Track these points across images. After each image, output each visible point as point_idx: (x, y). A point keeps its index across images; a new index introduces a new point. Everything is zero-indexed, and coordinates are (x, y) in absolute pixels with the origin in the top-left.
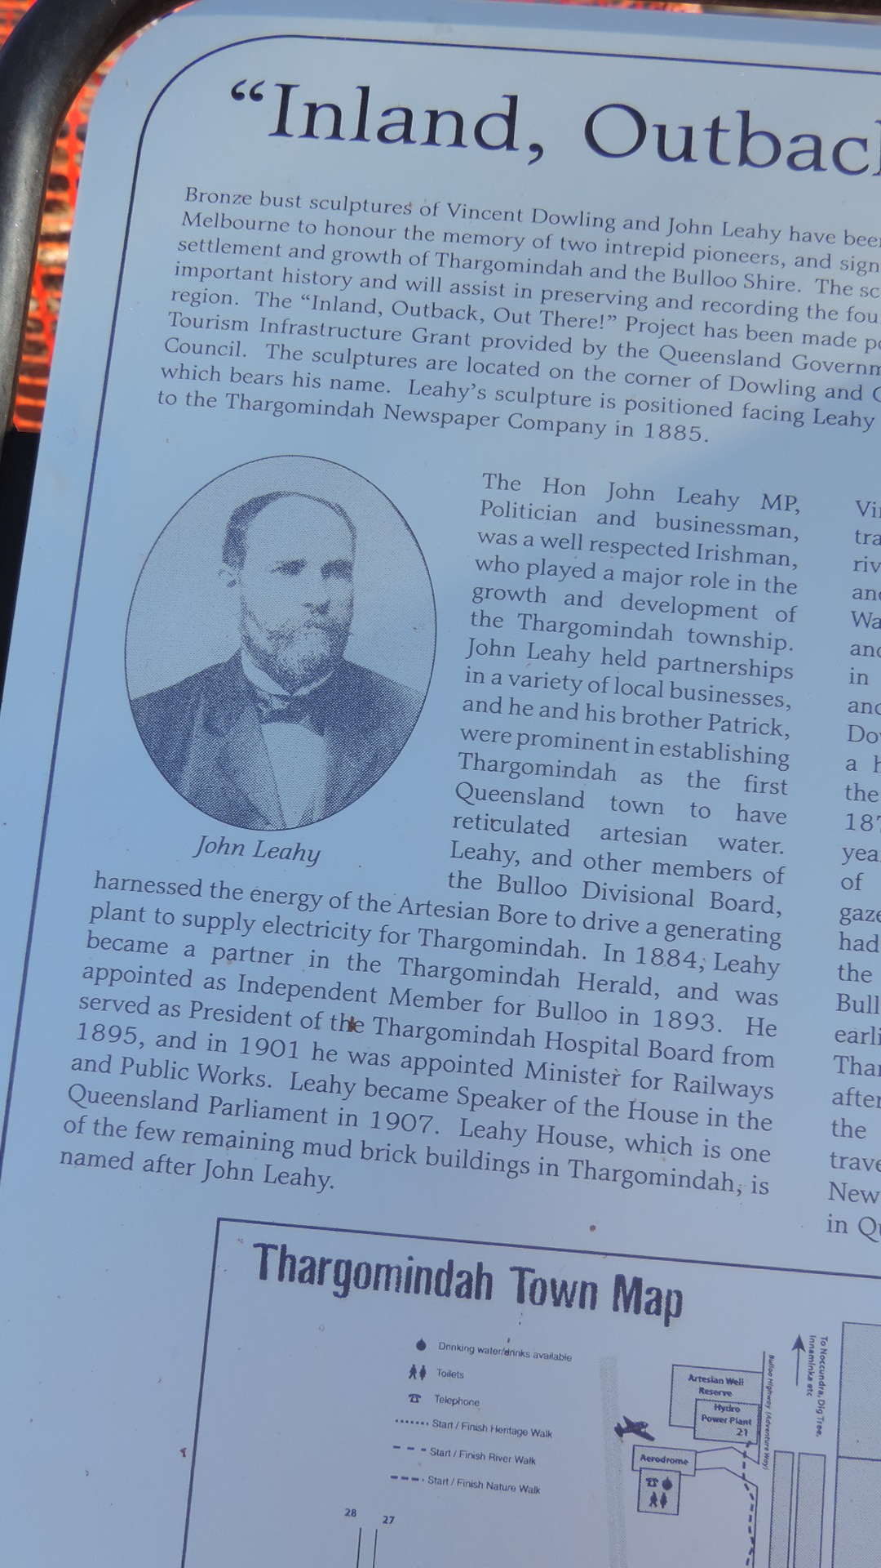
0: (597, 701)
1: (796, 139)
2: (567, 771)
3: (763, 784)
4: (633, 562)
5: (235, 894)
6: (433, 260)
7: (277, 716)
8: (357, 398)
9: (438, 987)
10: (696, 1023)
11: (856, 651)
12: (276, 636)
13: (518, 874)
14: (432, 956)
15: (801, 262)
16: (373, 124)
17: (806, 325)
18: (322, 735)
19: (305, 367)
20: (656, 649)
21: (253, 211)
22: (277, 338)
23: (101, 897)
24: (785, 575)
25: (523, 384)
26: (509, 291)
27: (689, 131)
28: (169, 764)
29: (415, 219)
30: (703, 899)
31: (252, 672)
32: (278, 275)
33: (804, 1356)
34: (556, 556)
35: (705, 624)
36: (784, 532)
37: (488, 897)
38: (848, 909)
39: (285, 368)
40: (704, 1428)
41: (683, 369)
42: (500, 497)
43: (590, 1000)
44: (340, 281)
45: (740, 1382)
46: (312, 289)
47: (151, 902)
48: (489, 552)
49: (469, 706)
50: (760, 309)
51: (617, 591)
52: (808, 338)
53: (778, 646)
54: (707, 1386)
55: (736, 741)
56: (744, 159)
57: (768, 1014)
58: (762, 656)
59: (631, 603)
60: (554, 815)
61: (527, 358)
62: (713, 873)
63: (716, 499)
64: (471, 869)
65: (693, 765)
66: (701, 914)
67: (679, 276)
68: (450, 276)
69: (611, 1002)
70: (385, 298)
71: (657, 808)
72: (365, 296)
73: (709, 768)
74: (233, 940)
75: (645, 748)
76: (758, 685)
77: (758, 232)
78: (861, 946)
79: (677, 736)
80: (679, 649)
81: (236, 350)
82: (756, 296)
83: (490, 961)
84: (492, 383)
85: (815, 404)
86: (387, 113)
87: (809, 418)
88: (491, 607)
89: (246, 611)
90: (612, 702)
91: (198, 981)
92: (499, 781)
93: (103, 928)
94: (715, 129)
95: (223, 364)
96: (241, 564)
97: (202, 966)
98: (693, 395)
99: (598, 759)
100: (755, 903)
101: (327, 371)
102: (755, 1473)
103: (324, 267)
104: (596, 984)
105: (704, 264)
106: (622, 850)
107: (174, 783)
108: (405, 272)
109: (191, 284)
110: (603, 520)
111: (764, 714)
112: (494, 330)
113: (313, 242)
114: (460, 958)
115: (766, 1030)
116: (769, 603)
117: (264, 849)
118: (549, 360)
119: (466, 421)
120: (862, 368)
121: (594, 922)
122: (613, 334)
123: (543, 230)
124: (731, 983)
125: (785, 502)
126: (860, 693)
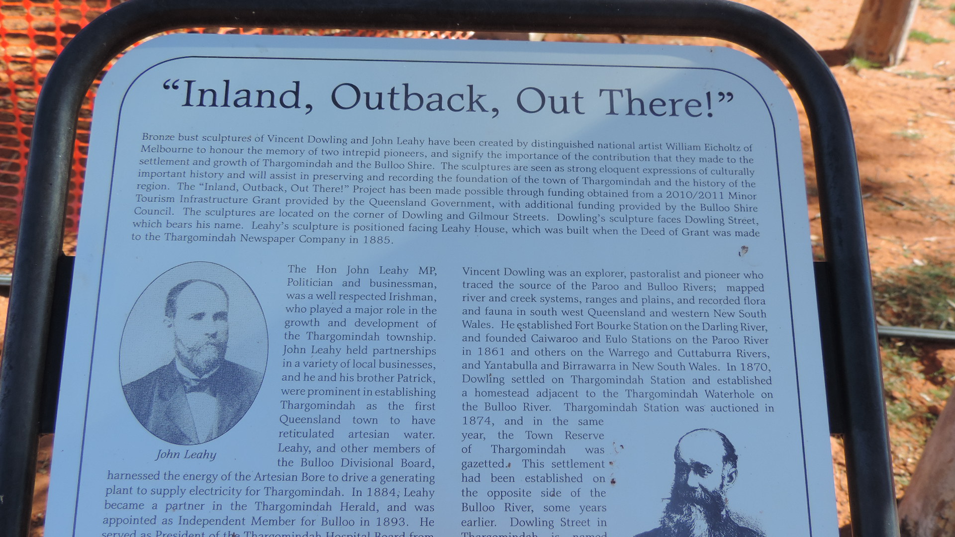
0: (345, 371)
1: (430, 96)
2: (332, 406)
3: (424, 406)
4: (361, 304)
5: (175, 477)
6: (262, 163)
7: (194, 389)
8: (227, 232)
9: (274, 515)
10: (397, 522)
11: (465, 339)
12: (191, 350)
13: (311, 457)
14: (271, 500)
15: (434, 155)
16: (232, 98)
17: (437, 185)
18: (215, 396)
19: (202, 218)
20: (372, 345)
21: (175, 143)
22: (188, 205)
23: (111, 483)
24: (431, 305)
25: (306, 221)
26: (298, 176)
27: (380, 95)
28: (142, 416)
29: (253, 143)
30: (397, 463)
31: (181, 369)
32: (188, 174)
34: (324, 303)
35: (394, 331)
36: (430, 285)
37: (297, 469)
38: (465, 462)
39: (193, 219)
41: (381, 209)
42: (296, 276)
43: (346, 515)
44: (218, 175)
46: (204, 180)
47: (135, 484)
48: (291, 303)
49: (285, 378)
50: (415, 179)
51: (352, 318)
52: (438, 191)
53: (428, 339)
55: (410, 386)
56: (407, 107)
57: (430, 515)
58: (421, 345)
59: (359, 323)
60: (326, 428)
61: (307, 208)
62: (402, 450)
63: (398, 271)
64: (288, 456)
65: (391, 399)
66: (397, 470)
67: (378, 165)
68: (270, 170)
69: (356, 516)
70: (240, 183)
71: (375, 421)
72: (230, 182)
73: (398, 400)
74: (176, 499)
75: (368, 393)
76: (420, 359)
77: (414, 141)
78: (472, 479)
79: (383, 386)
80: (383, 344)
81: (169, 212)
82: (413, 172)
83: (298, 500)
84: (291, 221)
85: (442, 222)
86: (238, 93)
87: (440, 229)
88: (294, 330)
89: (177, 340)
90: (352, 371)
91: (159, 521)
92: (300, 413)
93: (113, 499)
94: (392, 93)
95: (163, 219)
96: (174, 316)
97: (161, 514)
98: (385, 221)
99: (346, 400)
100: (422, 463)
101: (212, 220)
103: (210, 169)
104: (349, 508)
105: (389, 158)
106: (359, 442)
107: (145, 425)
108: (249, 170)
109: (146, 181)
110: (345, 284)
111: (423, 372)
112: (291, 195)
113: (204, 157)
114: (284, 500)
115: (429, 523)
116: (424, 319)
117: (189, 454)
118: (318, 209)
119: (279, 240)
120: (463, 204)
121: (347, 478)
122: (347, 195)
123: (313, 146)
124: (412, 502)
125: (430, 270)
126: (468, 359)
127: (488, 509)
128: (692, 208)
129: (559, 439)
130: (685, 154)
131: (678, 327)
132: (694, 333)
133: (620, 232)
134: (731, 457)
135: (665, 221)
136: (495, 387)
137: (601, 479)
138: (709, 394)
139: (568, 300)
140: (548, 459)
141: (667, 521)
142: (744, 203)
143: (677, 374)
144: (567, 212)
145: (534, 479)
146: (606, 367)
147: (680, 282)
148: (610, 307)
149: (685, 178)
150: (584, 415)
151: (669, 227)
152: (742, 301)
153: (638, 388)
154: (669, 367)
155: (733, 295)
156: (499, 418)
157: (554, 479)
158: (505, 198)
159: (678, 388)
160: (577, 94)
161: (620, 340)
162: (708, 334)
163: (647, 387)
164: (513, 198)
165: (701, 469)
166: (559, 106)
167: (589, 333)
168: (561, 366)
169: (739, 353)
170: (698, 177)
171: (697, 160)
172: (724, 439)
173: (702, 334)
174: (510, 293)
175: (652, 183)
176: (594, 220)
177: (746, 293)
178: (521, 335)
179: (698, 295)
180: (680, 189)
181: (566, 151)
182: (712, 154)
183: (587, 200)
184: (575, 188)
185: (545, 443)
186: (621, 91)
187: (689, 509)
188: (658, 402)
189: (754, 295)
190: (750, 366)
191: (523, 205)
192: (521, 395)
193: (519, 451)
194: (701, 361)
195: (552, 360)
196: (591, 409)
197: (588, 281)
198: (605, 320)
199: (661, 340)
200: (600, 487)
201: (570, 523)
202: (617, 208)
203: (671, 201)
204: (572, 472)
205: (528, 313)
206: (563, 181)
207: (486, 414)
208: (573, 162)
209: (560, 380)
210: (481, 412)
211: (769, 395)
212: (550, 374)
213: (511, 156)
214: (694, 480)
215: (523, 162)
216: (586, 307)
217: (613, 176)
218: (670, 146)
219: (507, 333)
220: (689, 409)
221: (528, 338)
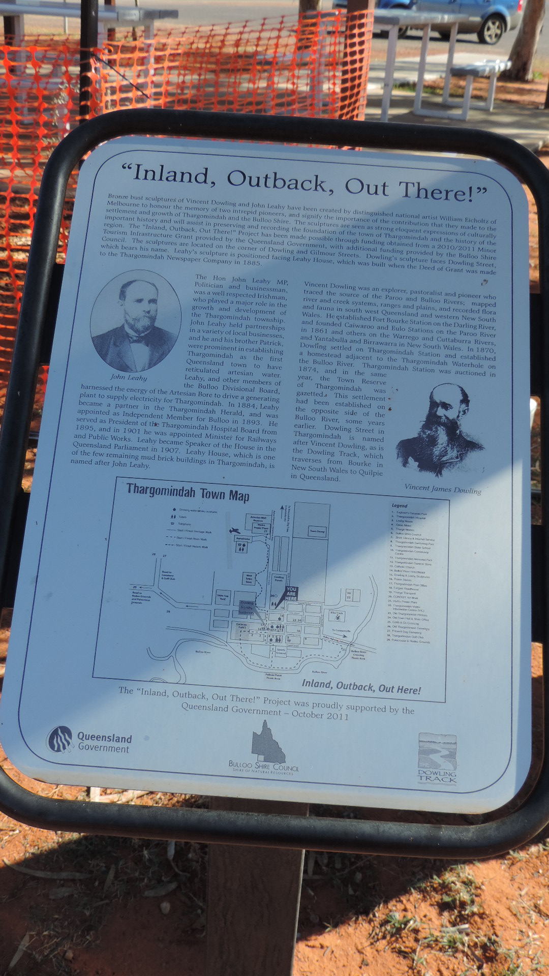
0: (228, 337)
1: (290, 181)
2: (219, 356)
3: (275, 359)
4: (239, 299)
5: (122, 390)
6: (182, 215)
7: (135, 341)
8: (159, 254)
9: (181, 414)
10: (255, 423)
11: (303, 323)
12: (134, 319)
13: (204, 384)
14: (179, 406)
15: (291, 215)
16: (165, 175)
17: (291, 233)
18: (148, 346)
19: (144, 245)
20: (245, 323)
21: (129, 201)
22: (135, 237)
23: (83, 391)
24: (283, 302)
25: (208, 250)
26: (204, 223)
27: (258, 178)
28: (103, 355)
29: (177, 203)
30: (257, 390)
31: (127, 329)
32: (136, 219)
33: (284, 511)
34: (216, 297)
35: (259, 316)
36: (284, 290)
37: (195, 390)
38: (299, 392)
39: (138, 245)
40: (255, 530)
41: (255, 245)
42: (200, 281)
43: (224, 417)
44: (154, 221)
45: (265, 518)
46: (146, 223)
47: (97, 392)
48: (197, 296)
49: (191, 338)
50: (278, 229)
51: (234, 307)
52: (292, 237)
53: (281, 321)
54: (256, 519)
55: (267, 347)
56: (275, 186)
57: (275, 420)
58: (276, 324)
59: (238, 310)
60: (215, 368)
61: (209, 242)
62: (260, 383)
63: (264, 281)
64: (190, 382)
65: (255, 354)
66: (257, 394)
67: (255, 219)
68: (187, 219)
69: (231, 418)
70: (167, 225)
71: (245, 365)
72: (162, 225)
73: (260, 355)
74: (121, 402)
75: (242, 349)
76: (275, 332)
77: (278, 207)
78: (303, 402)
79: (251, 346)
80: (252, 322)
81: (123, 240)
82: (277, 225)
83: (195, 407)
84: (199, 249)
85: (293, 255)
86: (169, 173)
87: (291, 259)
88: (197, 311)
89: (126, 313)
90: (232, 337)
91: (111, 413)
92: (199, 359)
93: (83, 399)
94: (266, 177)
95: (119, 244)
96: (124, 300)
97: (112, 409)
98: (258, 253)
99: (228, 352)
100: (272, 391)
101: (150, 246)
102: (269, 542)
103: (150, 217)
104: (226, 413)
105: (262, 216)
106: (234, 377)
107: (104, 360)
108: (174, 218)
109: (110, 221)
110: (231, 287)
111: (276, 340)
112: (200, 234)
113: (146, 210)
114: (188, 406)
115: (275, 424)
116: (278, 310)
117: (131, 377)
118: (216, 243)
119: (191, 260)
120: (307, 245)
121: (226, 396)
122: (234, 236)
123: (214, 206)
124: (265, 412)
125: (284, 282)
126: (304, 334)
127: (312, 419)
128: (454, 255)
129: (358, 382)
130: (452, 223)
131: (438, 324)
132: (448, 328)
133: (406, 267)
134: (465, 400)
135: (435, 262)
136: (321, 351)
137: (382, 407)
138: (455, 364)
139: (370, 304)
140: (350, 394)
141: (422, 434)
142: (488, 254)
143: (435, 351)
144: (373, 253)
145: (342, 404)
146: (390, 344)
147: (442, 298)
148: (396, 310)
149: (450, 237)
150: (375, 371)
151: (437, 266)
152: (481, 312)
153: (410, 357)
154: (431, 347)
155: (475, 308)
156: (321, 368)
157: (353, 405)
158: (334, 243)
159: (436, 359)
160: (385, 184)
161: (401, 329)
162: (458, 329)
163: (416, 357)
164: (339, 243)
165: (446, 406)
166: (372, 190)
167: (381, 324)
168: (362, 341)
169: (476, 342)
170: (459, 237)
171: (459, 227)
172: (462, 390)
173: (453, 329)
174: (333, 298)
175: (429, 239)
176: (390, 259)
177: (484, 307)
178: (338, 322)
179: (453, 306)
180: (447, 244)
181: (375, 217)
182: (470, 224)
183: (386, 247)
184: (379, 239)
185: (350, 385)
186: (413, 184)
187: (436, 428)
188: (421, 366)
189: (488, 309)
190: (483, 350)
191: (345, 248)
192: (336, 356)
193: (332, 388)
194: (451, 345)
195: (357, 338)
196: (379, 368)
197: (384, 294)
198: (392, 317)
199: (427, 331)
200: (381, 411)
201: (362, 430)
202: (405, 253)
203: (440, 251)
204: (364, 402)
205: (344, 310)
206: (372, 235)
207: (313, 366)
208: (378, 224)
209: (361, 350)
210: (311, 364)
211: (493, 367)
212: (355, 346)
213: (339, 218)
214: (441, 412)
215: (347, 222)
216: (380, 309)
217: (404, 234)
218: (442, 218)
219: (330, 321)
220: (441, 371)
221: (343, 325)
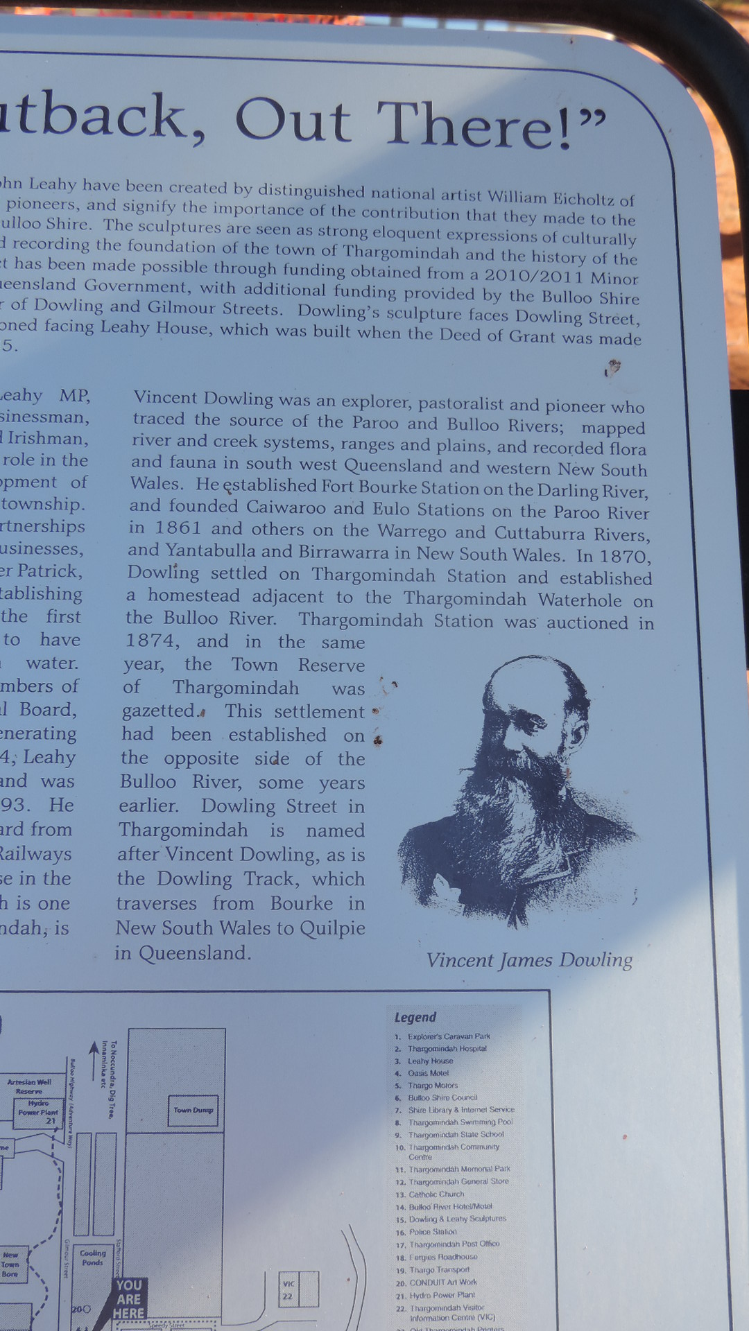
1: (89, 111)
3: (61, 615)
10: (10, 805)
11: (135, 507)
15: (92, 206)
17: (95, 255)
24: (78, 451)
27: (3, 108)
30: (14, 709)
33: (99, 1057)
35: (14, 494)
36: (78, 418)
38: (129, 708)
40: (21, 1121)
45: (49, 1082)
50: (59, 245)
52: (97, 266)
53: (73, 507)
54: (22, 1087)
55: (39, 583)
56: (48, 127)
57: (66, 794)
58: (60, 516)
62: (22, 687)
63: (25, 395)
65: (6, 605)
66: (13, 721)
73: (18, 606)
76: (58, 539)
77: (59, 184)
78: (140, 736)
82: (55, 235)
85: (103, 317)
87: (97, 328)
94: (25, 105)
98: (6, 315)
100: (55, 708)
102: (62, 1152)
105: (15, 211)
111: (61, 561)
115: (65, 807)
116: (65, 475)
120: (139, 287)
124: (37, 772)
125: (80, 395)
126: (138, 540)
127: (166, 783)
128: (527, 298)
129: (288, 671)
130: (520, 208)
131: (496, 490)
132: (524, 500)
133: (404, 335)
134: (578, 701)
135: (482, 317)
136: (183, 586)
137: (358, 737)
138: (545, 599)
139: (312, 444)
140: (269, 703)
141: (467, 806)
142: (617, 290)
143: (492, 567)
144: (315, 302)
145: (246, 736)
146: (371, 554)
147: (502, 417)
148: (382, 456)
149: (517, 248)
150: (333, 633)
151: (488, 327)
152: (607, 449)
153: (426, 589)
154: (480, 556)
155: (592, 440)
156: (187, 635)
157: (278, 736)
158: (211, 278)
159: (494, 590)
160: (339, 109)
161: (397, 510)
162: (549, 503)
163: (441, 587)
164: (223, 278)
165: (527, 721)
166: (308, 128)
167: (344, 499)
168: (296, 551)
169: (599, 534)
170: (540, 247)
171: (540, 219)
172: (569, 673)
173: (537, 502)
174: (213, 432)
175: (463, 256)
176: (361, 315)
177: (614, 437)
178: (229, 500)
179: (533, 438)
180: (509, 266)
181: (317, 202)
182: (566, 211)
183: (349, 283)
184: (329, 262)
185: (266, 678)
186: (415, 105)
187: (505, 786)
188: (458, 611)
189: (627, 440)
190: (616, 555)
191: (240, 290)
192: (226, 598)
193: (219, 691)
194: (534, 546)
195: (281, 542)
196: (345, 623)
197: (347, 414)
198: (373, 477)
199: (467, 512)
200: (355, 749)
201: (303, 808)
202: (400, 295)
203: (493, 287)
204: (308, 725)
205: (243, 465)
206: (310, 251)
207: (166, 630)
208: (328, 220)
209: (294, 575)
210: (158, 625)
211: (647, 603)
212: (276, 565)
213: (224, 209)
214: (514, 739)
215: (243, 219)
216: (341, 456)
217: (395, 244)
218: (493, 196)
219: (207, 497)
220: (510, 623)
221: (242, 506)
